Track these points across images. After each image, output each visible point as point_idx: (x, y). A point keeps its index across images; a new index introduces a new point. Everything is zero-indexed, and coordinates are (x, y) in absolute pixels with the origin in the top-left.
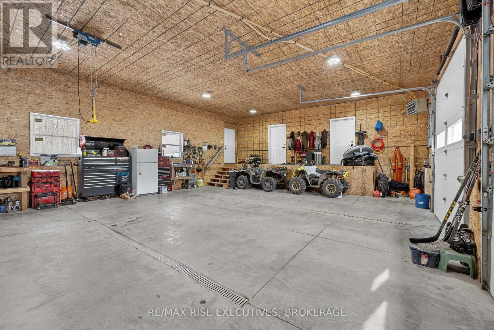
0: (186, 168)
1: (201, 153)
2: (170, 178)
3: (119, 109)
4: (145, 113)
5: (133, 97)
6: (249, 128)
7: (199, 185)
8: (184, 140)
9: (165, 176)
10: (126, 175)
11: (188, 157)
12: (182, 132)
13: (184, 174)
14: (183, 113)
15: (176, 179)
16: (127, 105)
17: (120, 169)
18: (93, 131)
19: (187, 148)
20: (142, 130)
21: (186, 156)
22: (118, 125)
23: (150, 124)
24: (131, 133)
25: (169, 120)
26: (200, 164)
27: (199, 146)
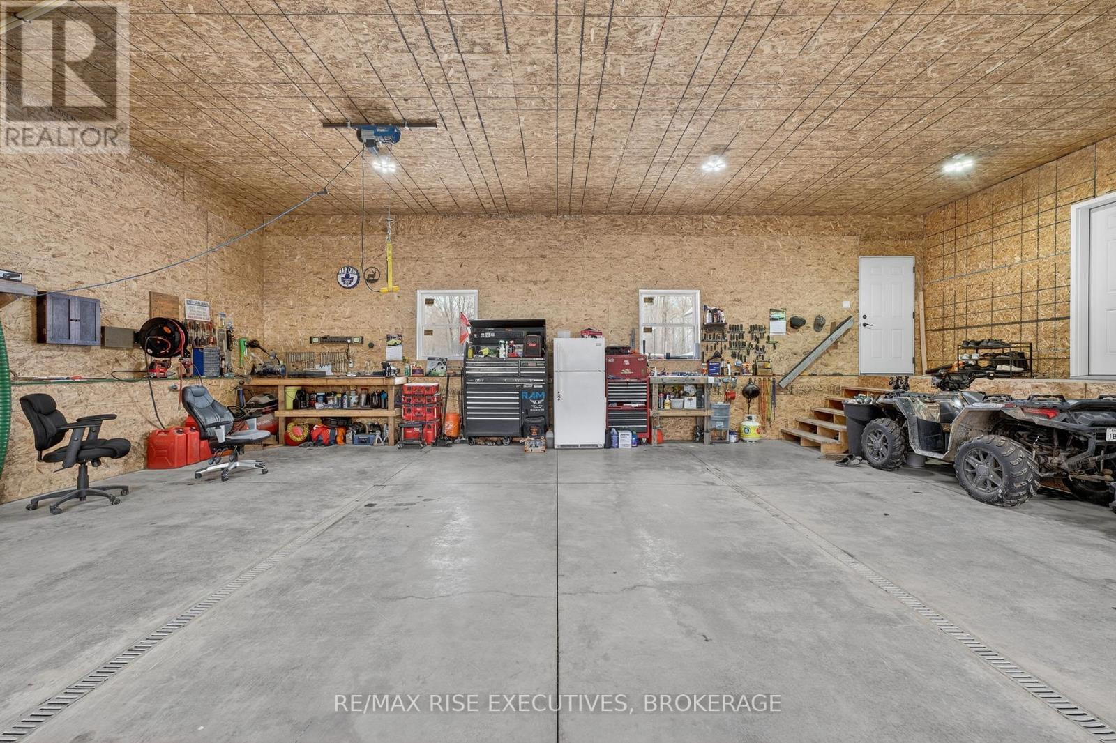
0: (696, 385)
1: (762, 342)
2: (646, 410)
3: (543, 257)
4: (597, 255)
5: (571, 225)
6: (972, 241)
7: (745, 437)
8: (705, 309)
9: (633, 405)
10: (539, 399)
11: (717, 356)
12: (696, 287)
13: (690, 403)
14: (699, 235)
15: (662, 413)
16: (558, 244)
17: (527, 384)
18: (497, 310)
19: (713, 329)
20: (591, 294)
21: (710, 354)
22: (540, 291)
23: (609, 279)
24: (568, 304)
25: (657, 262)
26: (755, 374)
27: (755, 323)
